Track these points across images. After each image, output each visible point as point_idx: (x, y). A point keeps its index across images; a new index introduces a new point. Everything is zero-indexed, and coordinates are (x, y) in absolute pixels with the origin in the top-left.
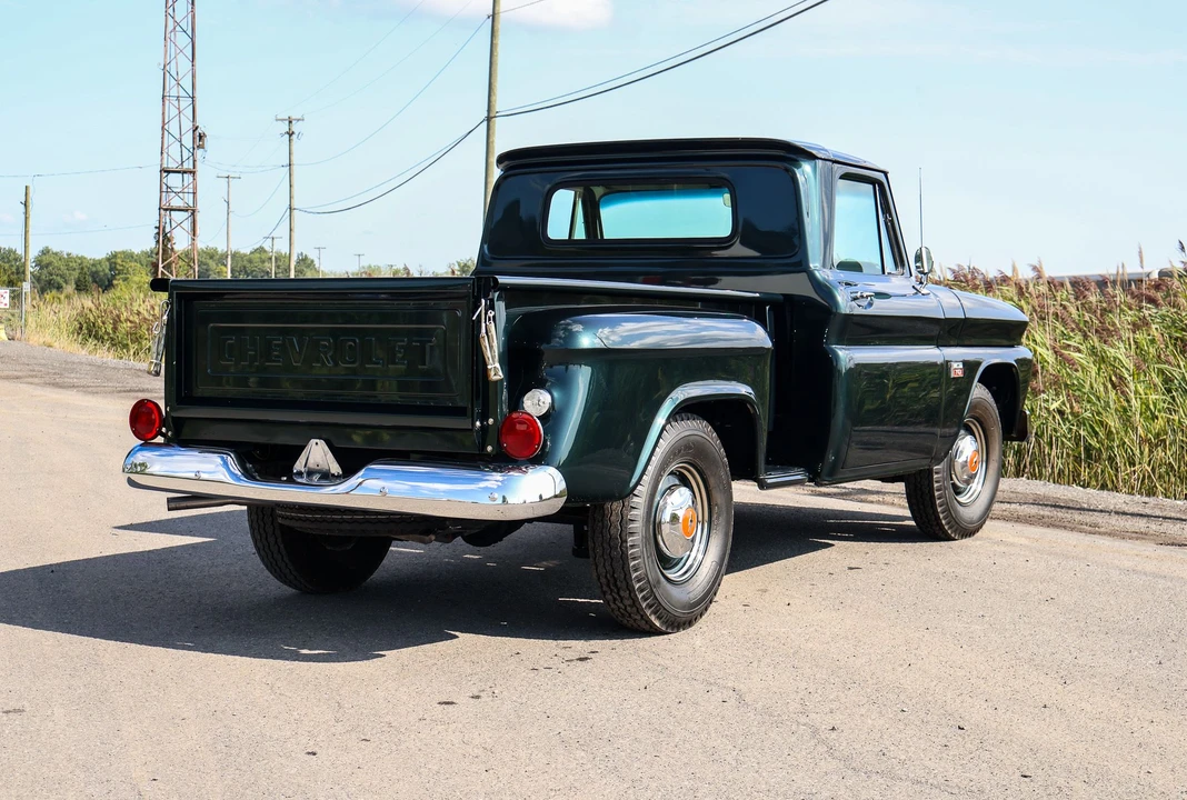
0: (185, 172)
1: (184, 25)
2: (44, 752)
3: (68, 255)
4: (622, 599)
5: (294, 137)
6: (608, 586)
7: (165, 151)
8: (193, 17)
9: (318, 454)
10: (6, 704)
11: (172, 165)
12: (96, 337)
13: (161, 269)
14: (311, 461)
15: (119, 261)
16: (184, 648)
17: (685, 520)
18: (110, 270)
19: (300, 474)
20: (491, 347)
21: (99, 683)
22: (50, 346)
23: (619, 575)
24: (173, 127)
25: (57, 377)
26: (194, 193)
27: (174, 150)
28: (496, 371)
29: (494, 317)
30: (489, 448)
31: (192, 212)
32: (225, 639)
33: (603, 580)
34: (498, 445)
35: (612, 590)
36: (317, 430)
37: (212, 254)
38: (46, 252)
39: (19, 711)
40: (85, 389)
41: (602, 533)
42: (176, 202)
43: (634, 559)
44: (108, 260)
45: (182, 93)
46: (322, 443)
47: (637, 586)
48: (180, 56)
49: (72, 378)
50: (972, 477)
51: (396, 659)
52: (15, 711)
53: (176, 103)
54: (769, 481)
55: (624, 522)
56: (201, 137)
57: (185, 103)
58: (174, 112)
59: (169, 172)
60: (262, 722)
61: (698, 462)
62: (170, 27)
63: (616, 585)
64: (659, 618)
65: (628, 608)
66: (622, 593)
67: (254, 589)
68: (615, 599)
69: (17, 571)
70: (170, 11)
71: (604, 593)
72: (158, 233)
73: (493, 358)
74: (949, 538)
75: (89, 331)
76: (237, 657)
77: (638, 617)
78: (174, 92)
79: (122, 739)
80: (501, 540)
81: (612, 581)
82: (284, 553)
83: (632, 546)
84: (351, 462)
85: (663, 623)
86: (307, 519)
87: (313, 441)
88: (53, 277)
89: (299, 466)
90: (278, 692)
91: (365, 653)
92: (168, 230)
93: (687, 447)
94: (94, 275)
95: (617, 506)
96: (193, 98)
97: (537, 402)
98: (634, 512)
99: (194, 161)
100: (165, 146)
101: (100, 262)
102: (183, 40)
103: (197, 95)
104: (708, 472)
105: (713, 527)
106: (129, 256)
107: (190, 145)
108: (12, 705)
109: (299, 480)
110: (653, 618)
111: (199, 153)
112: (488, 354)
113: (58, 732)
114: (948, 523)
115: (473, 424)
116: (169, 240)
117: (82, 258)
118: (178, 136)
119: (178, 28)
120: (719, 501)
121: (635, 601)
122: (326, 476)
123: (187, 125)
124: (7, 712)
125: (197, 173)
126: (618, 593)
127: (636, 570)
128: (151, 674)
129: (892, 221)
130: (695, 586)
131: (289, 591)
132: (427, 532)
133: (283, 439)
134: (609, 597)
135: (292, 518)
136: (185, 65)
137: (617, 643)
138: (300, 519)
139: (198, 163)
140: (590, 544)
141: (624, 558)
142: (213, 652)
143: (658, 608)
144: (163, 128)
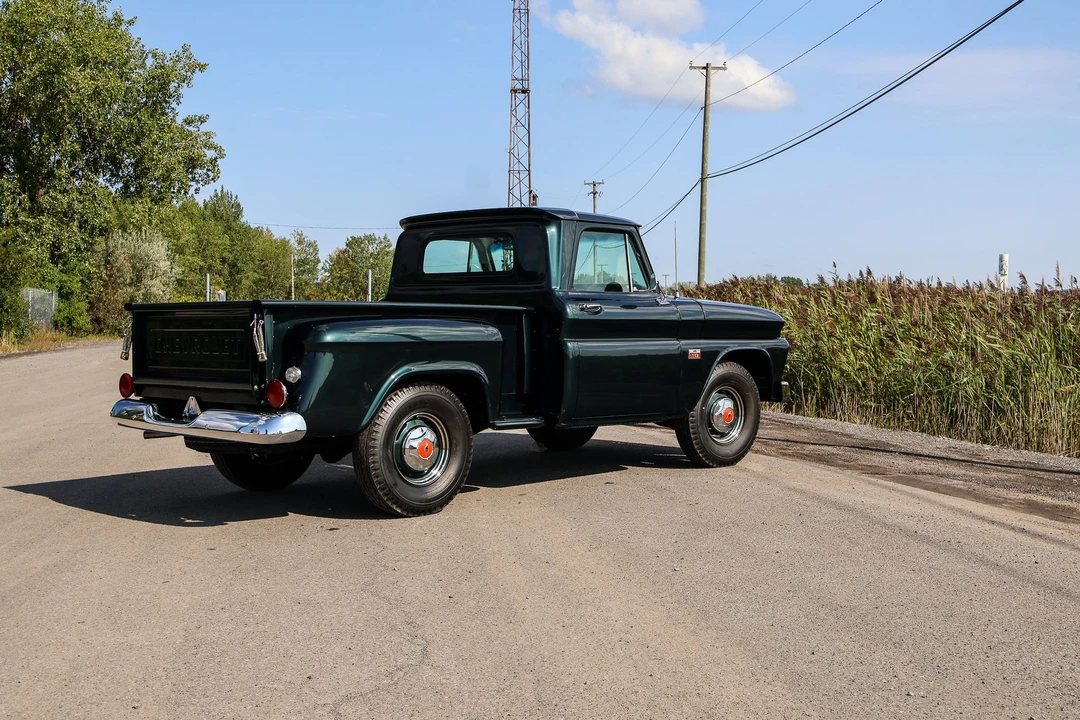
1: (523, 121)
5: (597, 195)
8: (529, 116)
17: (421, 447)
19: (186, 417)
20: (260, 342)
24: (516, 192)
28: (263, 356)
29: (263, 325)
30: (262, 402)
34: (266, 400)
43: (375, 470)
45: (522, 168)
46: (194, 398)
47: (378, 487)
48: (521, 143)
50: (731, 425)
53: (517, 175)
54: (499, 425)
55: (367, 448)
56: (534, 198)
57: (524, 175)
58: (516, 181)
61: (438, 411)
62: (514, 123)
70: (514, 112)
73: (261, 349)
74: (709, 466)
78: (516, 168)
83: (374, 462)
87: (191, 398)
89: (185, 412)
93: (424, 402)
96: (529, 171)
98: (373, 442)
102: (522, 132)
103: (531, 169)
104: (445, 419)
105: (453, 452)
110: (393, 507)
115: (253, 388)
118: (519, 198)
119: (519, 124)
120: (456, 436)
121: (375, 496)
123: (525, 190)
130: (437, 488)
133: (180, 396)
136: (523, 149)
141: (368, 469)
143: (399, 501)
144: (509, 192)
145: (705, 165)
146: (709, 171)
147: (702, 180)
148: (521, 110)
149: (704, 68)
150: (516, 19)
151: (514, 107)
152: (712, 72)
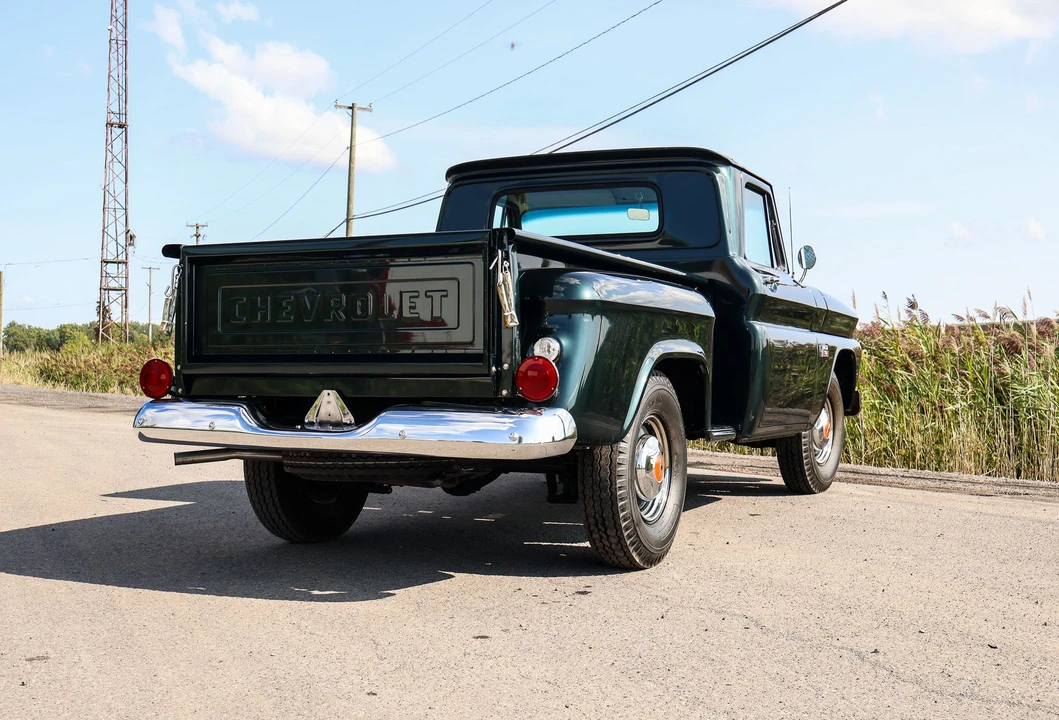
0: (120, 263)
1: (119, 157)
2: (79, 702)
3: (29, 327)
4: (608, 536)
6: (596, 525)
7: (105, 247)
8: (127, 152)
9: (329, 404)
10: (28, 651)
11: (110, 258)
12: (53, 378)
13: (101, 332)
14: (322, 411)
15: (68, 330)
16: (197, 592)
17: (657, 465)
18: (60, 337)
19: (312, 424)
20: (508, 295)
21: (121, 627)
22: (19, 384)
23: (607, 514)
24: (111, 230)
25: (30, 400)
26: (126, 278)
27: (112, 247)
28: (511, 317)
29: (509, 267)
30: (504, 392)
31: (124, 290)
32: (234, 584)
33: (591, 520)
34: (514, 389)
35: (599, 530)
36: (328, 381)
37: (135, 327)
38: (12, 325)
39: (43, 658)
40: (53, 407)
41: (592, 476)
42: (113, 284)
43: (622, 500)
44: (58, 330)
45: (118, 206)
46: (333, 393)
47: (623, 526)
48: (117, 181)
49: (41, 400)
50: (825, 441)
51: (406, 597)
52: (39, 658)
53: (113, 213)
54: (715, 434)
55: (613, 464)
56: (131, 238)
57: (120, 213)
58: (112, 219)
59: (107, 262)
60: (305, 662)
61: (664, 414)
62: (109, 159)
63: (604, 524)
64: (639, 555)
65: (613, 546)
66: (609, 532)
67: (245, 540)
68: (601, 537)
69: (19, 531)
70: (109, 147)
71: (591, 532)
72: (99, 307)
73: (510, 305)
74: (811, 492)
75: (47, 374)
76: (253, 599)
77: (622, 554)
78: (111, 206)
79: (161, 685)
80: (479, 490)
81: (600, 521)
82: (278, 505)
83: (620, 488)
84: (364, 411)
85: (642, 559)
86: (318, 466)
87: (325, 392)
88: (17, 341)
89: (310, 417)
90: (308, 631)
91: (374, 592)
92: (106, 304)
93: (658, 400)
94: (48, 341)
95: (606, 450)
96: (126, 209)
97: (547, 348)
98: (621, 456)
99: (127, 255)
100: (105, 243)
101: (53, 332)
102: (119, 169)
103: (129, 207)
104: (670, 425)
105: (673, 473)
106: (74, 327)
107: (123, 244)
108: (35, 652)
109: (312, 428)
110: (634, 554)
111: (130, 249)
112: (505, 301)
113: (91, 679)
114: (811, 479)
115: (490, 369)
116: (107, 311)
117: (39, 329)
118: (114, 237)
119: (115, 160)
120: (678, 450)
121: (621, 539)
122: (338, 425)
123: (122, 229)
124: (31, 660)
125: (129, 264)
126: (605, 533)
127: (623, 510)
128: (172, 617)
129: (776, 226)
130: (663, 525)
131: (279, 541)
132: (434, 477)
134: (596, 536)
135: (303, 466)
136: (119, 186)
137: (603, 578)
138: (310, 466)
139: (129, 257)
140: (580, 487)
141: (613, 499)
142: (227, 595)
143: (639, 545)
144: (103, 231)
145: (351, 206)
146: (355, 212)
147: (348, 221)
148: (118, 145)
149: (350, 108)
150: (113, 50)
151: (109, 141)
152: (358, 113)
